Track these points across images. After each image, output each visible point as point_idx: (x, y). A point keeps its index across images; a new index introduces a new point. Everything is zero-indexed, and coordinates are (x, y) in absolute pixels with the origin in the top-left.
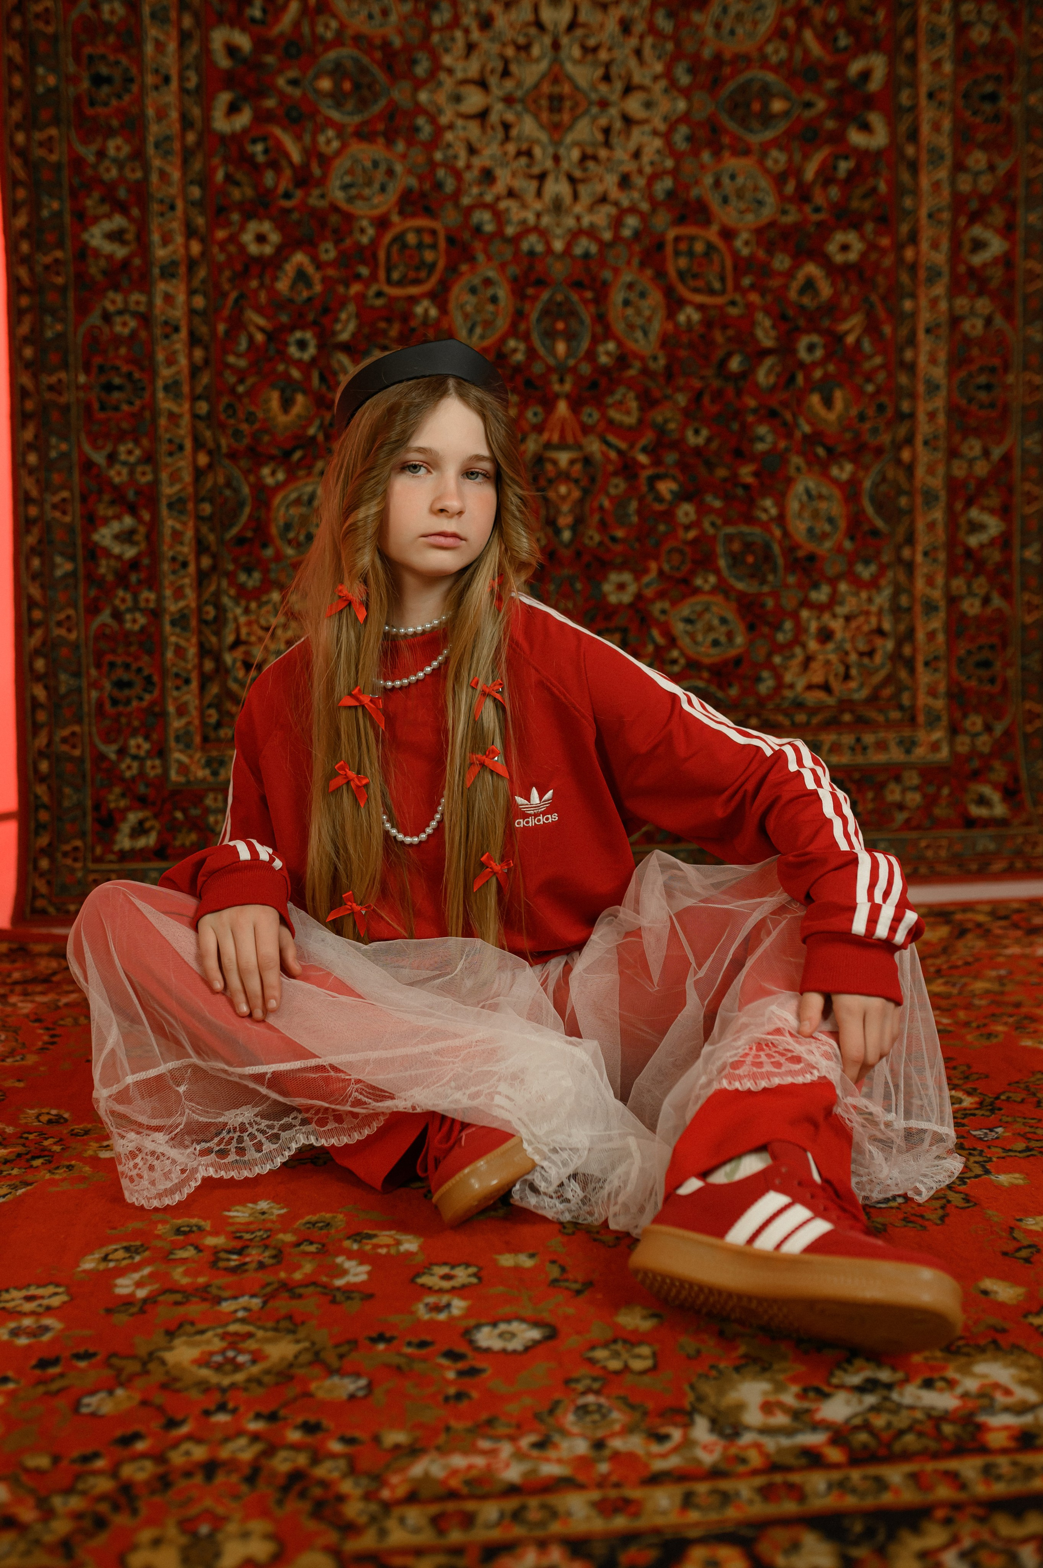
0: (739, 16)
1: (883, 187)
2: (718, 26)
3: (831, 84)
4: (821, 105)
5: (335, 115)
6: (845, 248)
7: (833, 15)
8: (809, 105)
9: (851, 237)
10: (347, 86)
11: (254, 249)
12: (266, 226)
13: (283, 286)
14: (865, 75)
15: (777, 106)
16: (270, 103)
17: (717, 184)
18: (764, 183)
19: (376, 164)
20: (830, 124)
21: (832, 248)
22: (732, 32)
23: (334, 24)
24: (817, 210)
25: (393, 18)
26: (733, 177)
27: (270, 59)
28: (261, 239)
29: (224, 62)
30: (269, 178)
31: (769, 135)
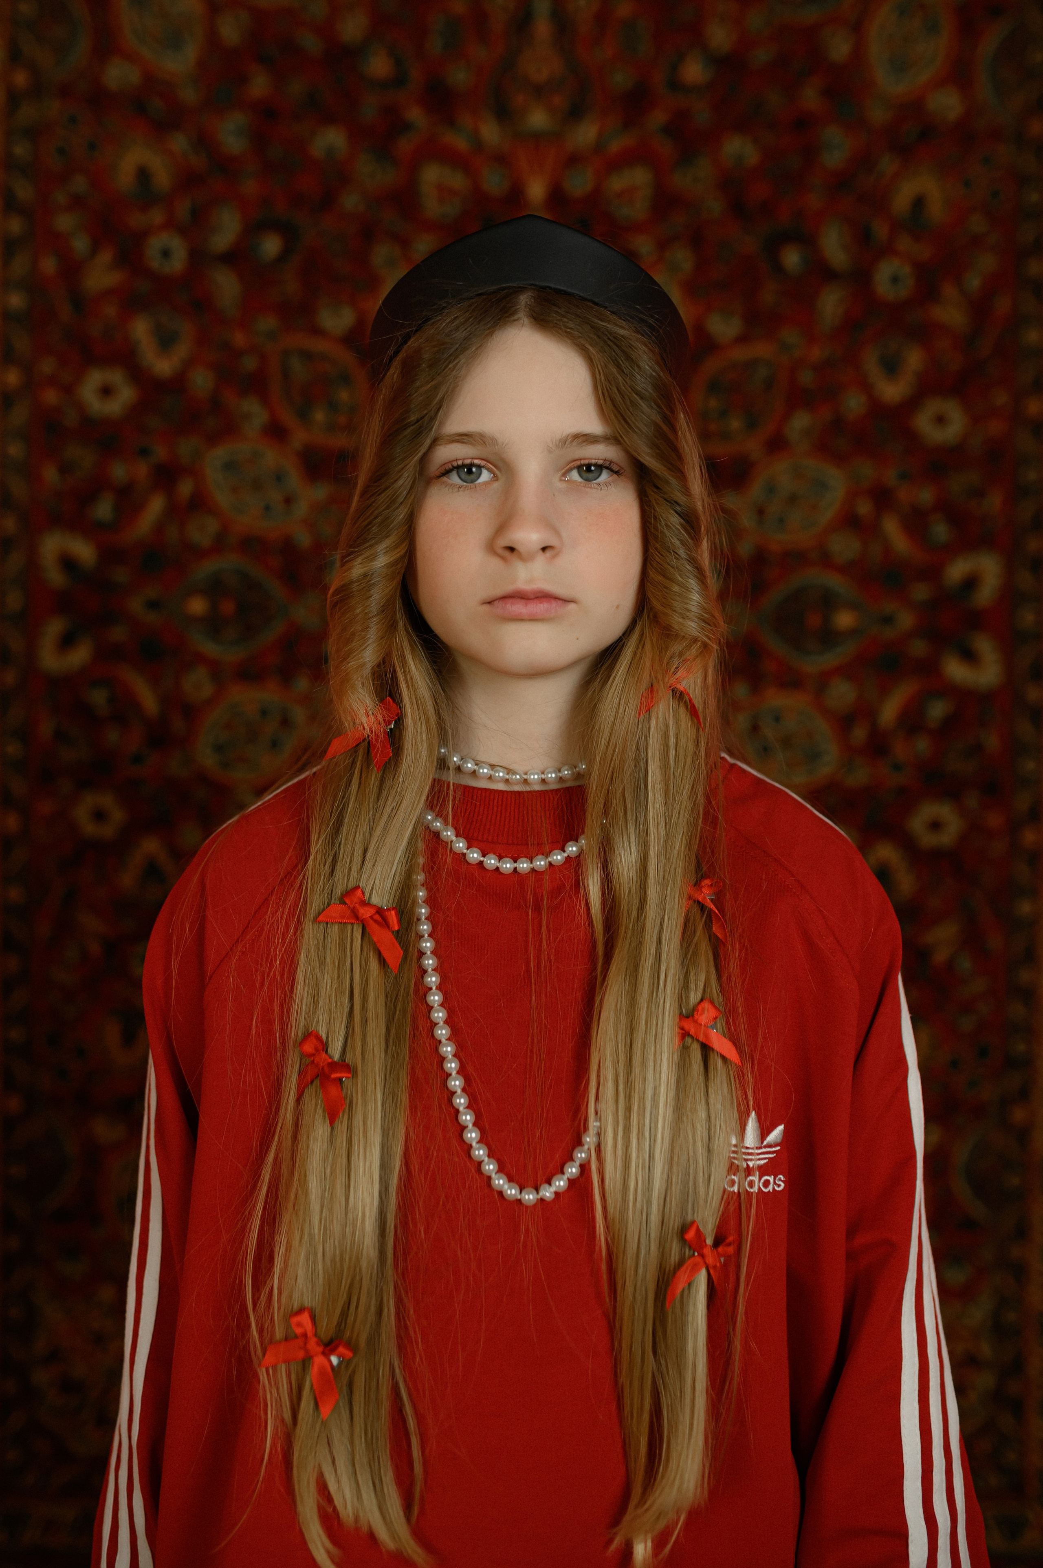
0: (793, 500)
1: (992, 741)
2: (761, 512)
3: (921, 592)
4: (906, 620)
5: (210, 648)
6: (936, 826)
7: (926, 496)
8: (888, 620)
9: (944, 811)
10: (228, 607)
11: (90, 829)
12: (107, 801)
13: (128, 880)
14: (971, 583)
15: (844, 620)
16: (119, 634)
17: (755, 728)
18: (823, 728)
19: (264, 713)
20: (919, 648)
21: (918, 823)
22: (781, 520)
23: (212, 525)
24: (897, 767)
25: (302, 509)
26: (777, 719)
27: (121, 575)
28: (99, 816)
29: (55, 577)
30: (113, 736)
31: (830, 659)
